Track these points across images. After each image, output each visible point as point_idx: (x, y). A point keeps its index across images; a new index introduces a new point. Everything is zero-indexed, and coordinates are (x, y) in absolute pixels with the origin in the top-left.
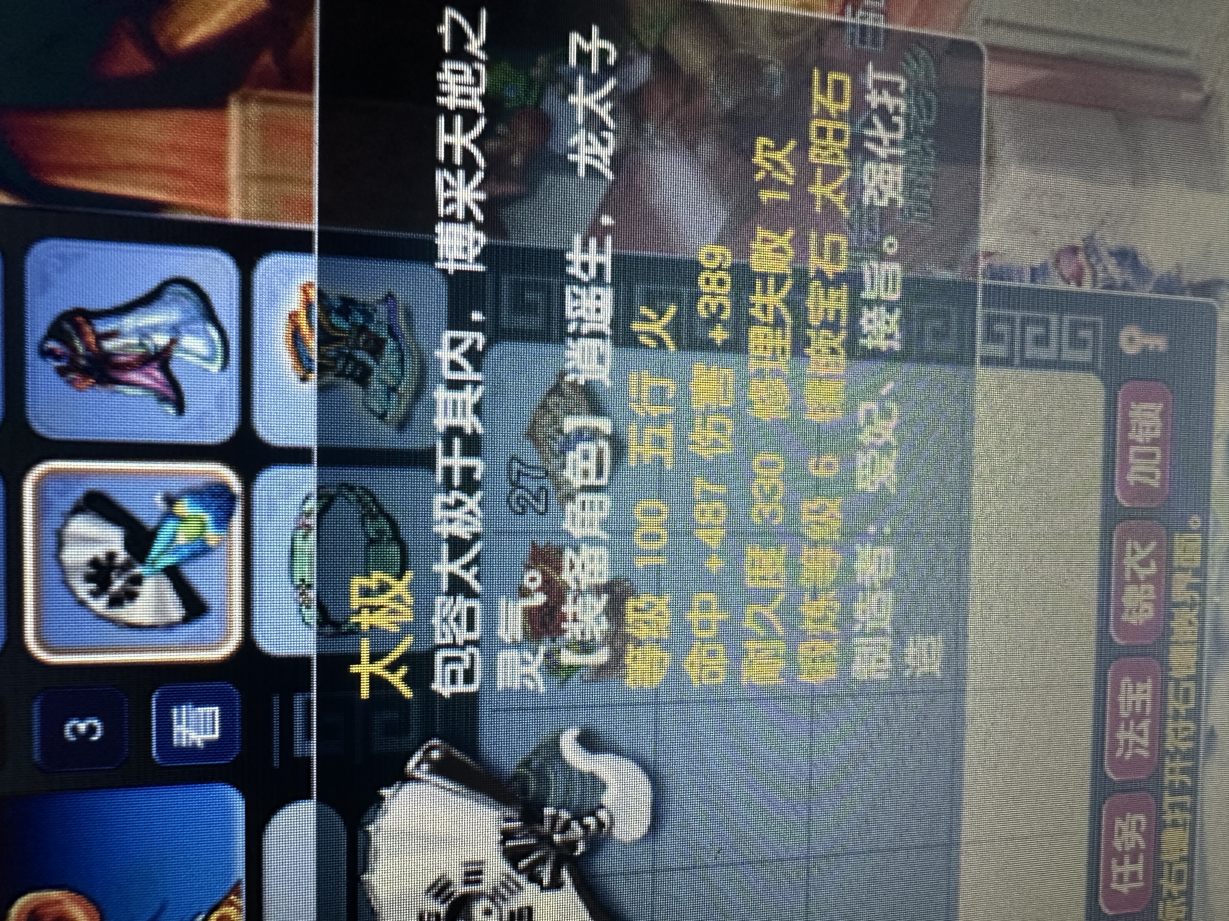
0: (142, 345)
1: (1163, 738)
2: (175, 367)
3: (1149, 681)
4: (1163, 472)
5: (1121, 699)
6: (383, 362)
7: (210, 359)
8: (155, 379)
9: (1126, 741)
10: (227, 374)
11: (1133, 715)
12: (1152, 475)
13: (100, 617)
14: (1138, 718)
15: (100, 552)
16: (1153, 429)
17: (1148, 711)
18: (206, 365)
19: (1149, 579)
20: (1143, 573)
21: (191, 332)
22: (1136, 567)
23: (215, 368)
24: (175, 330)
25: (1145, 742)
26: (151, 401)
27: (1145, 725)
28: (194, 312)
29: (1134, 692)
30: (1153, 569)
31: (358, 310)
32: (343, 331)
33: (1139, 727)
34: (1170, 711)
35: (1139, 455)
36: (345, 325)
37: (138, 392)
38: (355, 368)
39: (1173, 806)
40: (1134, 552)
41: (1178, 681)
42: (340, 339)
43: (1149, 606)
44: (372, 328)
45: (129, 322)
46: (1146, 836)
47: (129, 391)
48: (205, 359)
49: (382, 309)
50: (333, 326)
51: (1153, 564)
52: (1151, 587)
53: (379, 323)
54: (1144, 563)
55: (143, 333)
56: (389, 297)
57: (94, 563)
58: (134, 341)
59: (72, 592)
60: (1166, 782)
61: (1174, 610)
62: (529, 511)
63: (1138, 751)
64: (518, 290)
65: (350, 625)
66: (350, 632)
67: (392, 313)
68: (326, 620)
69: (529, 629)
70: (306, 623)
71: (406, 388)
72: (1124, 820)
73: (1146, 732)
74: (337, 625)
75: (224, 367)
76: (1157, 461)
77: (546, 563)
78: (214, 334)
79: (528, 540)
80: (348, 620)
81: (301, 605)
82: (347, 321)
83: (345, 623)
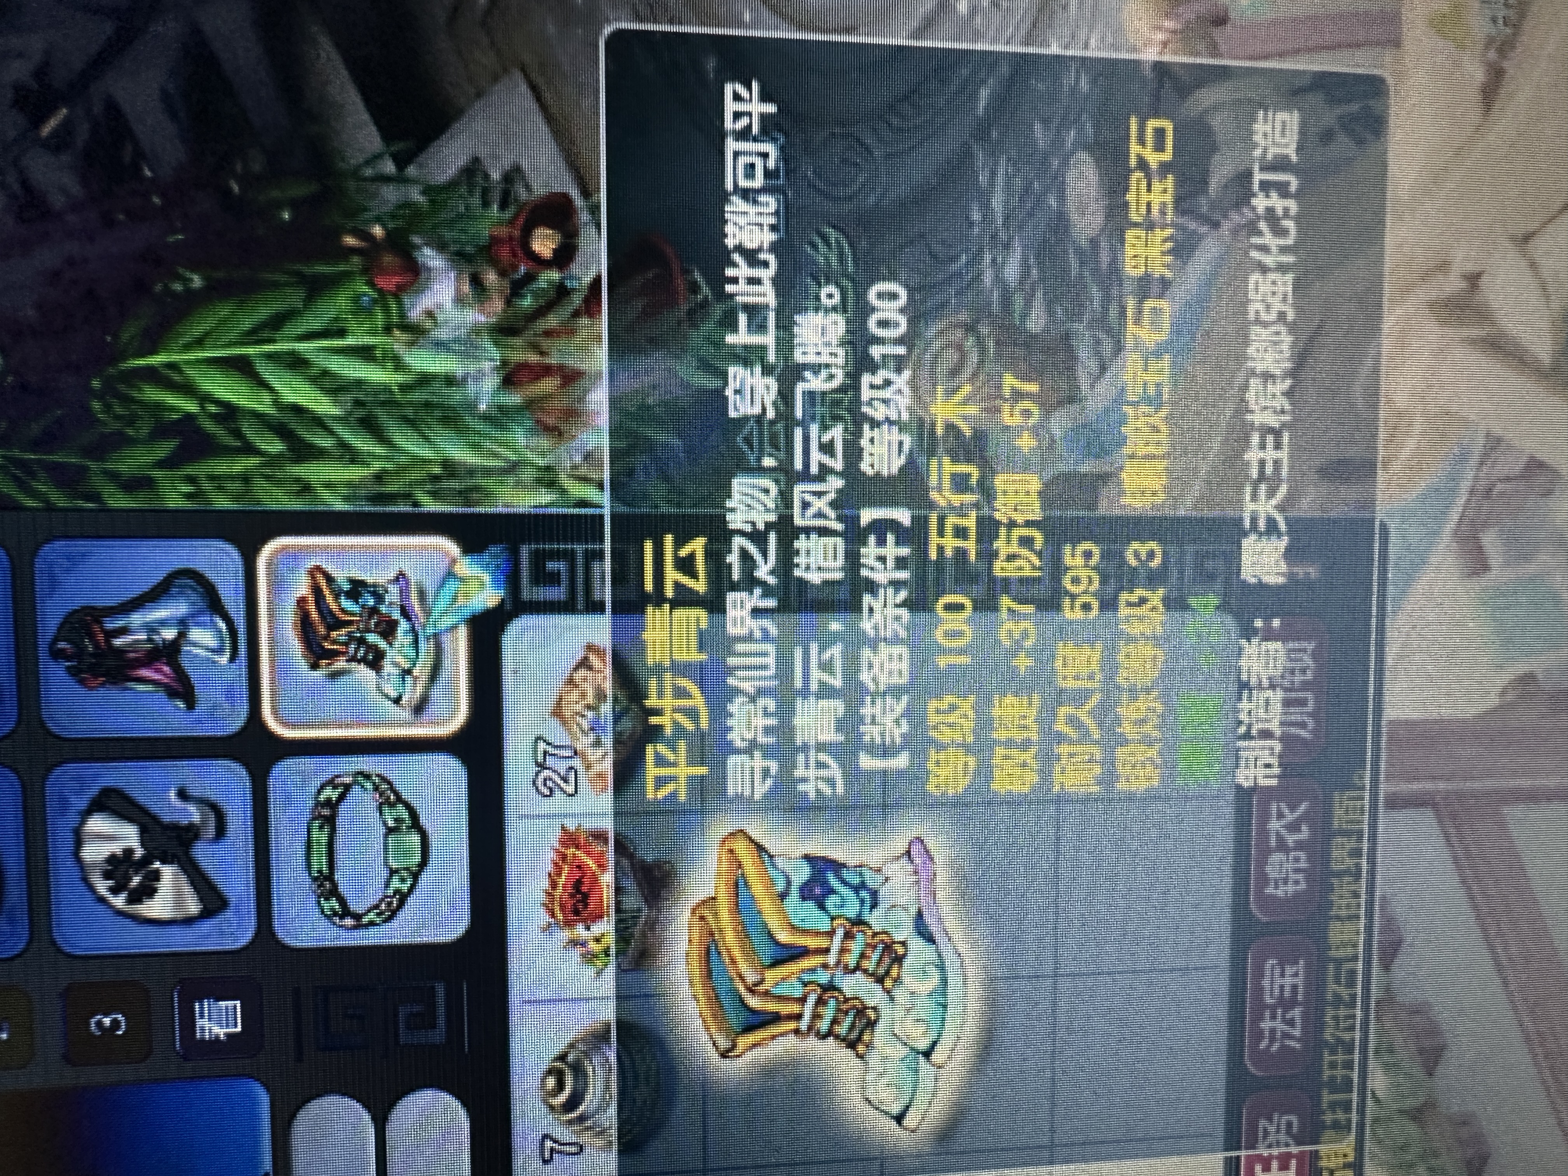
0: (150, 640)
1: (1321, 1026)
2: (185, 663)
3: (1301, 962)
4: (1317, 721)
5: (1266, 983)
6: (397, 644)
7: (219, 651)
8: (165, 675)
9: (1273, 1031)
10: (233, 666)
11: (1281, 1001)
12: (1303, 725)
13: (120, 913)
14: (1288, 1005)
15: (116, 848)
17: (1300, 998)
18: (215, 657)
19: (1300, 846)
20: (1291, 839)
21: (198, 625)
22: (1283, 832)
23: (224, 659)
24: (183, 624)
25: (1297, 1032)
26: (162, 696)
27: (1296, 1013)
28: (201, 605)
29: (1282, 975)
30: (1305, 833)
31: (369, 592)
32: (353, 614)
33: (1290, 1016)
34: (1329, 997)
35: (1286, 703)
36: (356, 609)
37: (150, 688)
38: (366, 654)
39: (1333, 1106)
40: (1280, 816)
41: (1339, 962)
42: (350, 623)
43: (1300, 876)
44: (383, 609)
45: (137, 618)
46: (1298, 1139)
47: (141, 687)
48: (213, 651)
49: (394, 589)
50: (343, 611)
52: (1302, 855)
53: (391, 604)
54: (1293, 827)
55: (151, 628)
56: (401, 577)
57: (112, 859)
58: (143, 636)
59: (91, 888)
60: (1325, 1078)
61: (1335, 881)
62: (557, 793)
63: (1289, 1042)
64: (539, 559)
65: (371, 916)
66: (372, 924)
67: (404, 593)
68: (346, 912)
69: (560, 917)
70: (326, 916)
71: (421, 670)
72: (1270, 1119)
73: (1298, 1021)
74: (357, 917)
75: (233, 659)
76: (1310, 707)
77: (577, 847)
78: (222, 625)
79: (557, 823)
80: (369, 911)
81: (319, 897)
82: (357, 603)
83: (365, 914)
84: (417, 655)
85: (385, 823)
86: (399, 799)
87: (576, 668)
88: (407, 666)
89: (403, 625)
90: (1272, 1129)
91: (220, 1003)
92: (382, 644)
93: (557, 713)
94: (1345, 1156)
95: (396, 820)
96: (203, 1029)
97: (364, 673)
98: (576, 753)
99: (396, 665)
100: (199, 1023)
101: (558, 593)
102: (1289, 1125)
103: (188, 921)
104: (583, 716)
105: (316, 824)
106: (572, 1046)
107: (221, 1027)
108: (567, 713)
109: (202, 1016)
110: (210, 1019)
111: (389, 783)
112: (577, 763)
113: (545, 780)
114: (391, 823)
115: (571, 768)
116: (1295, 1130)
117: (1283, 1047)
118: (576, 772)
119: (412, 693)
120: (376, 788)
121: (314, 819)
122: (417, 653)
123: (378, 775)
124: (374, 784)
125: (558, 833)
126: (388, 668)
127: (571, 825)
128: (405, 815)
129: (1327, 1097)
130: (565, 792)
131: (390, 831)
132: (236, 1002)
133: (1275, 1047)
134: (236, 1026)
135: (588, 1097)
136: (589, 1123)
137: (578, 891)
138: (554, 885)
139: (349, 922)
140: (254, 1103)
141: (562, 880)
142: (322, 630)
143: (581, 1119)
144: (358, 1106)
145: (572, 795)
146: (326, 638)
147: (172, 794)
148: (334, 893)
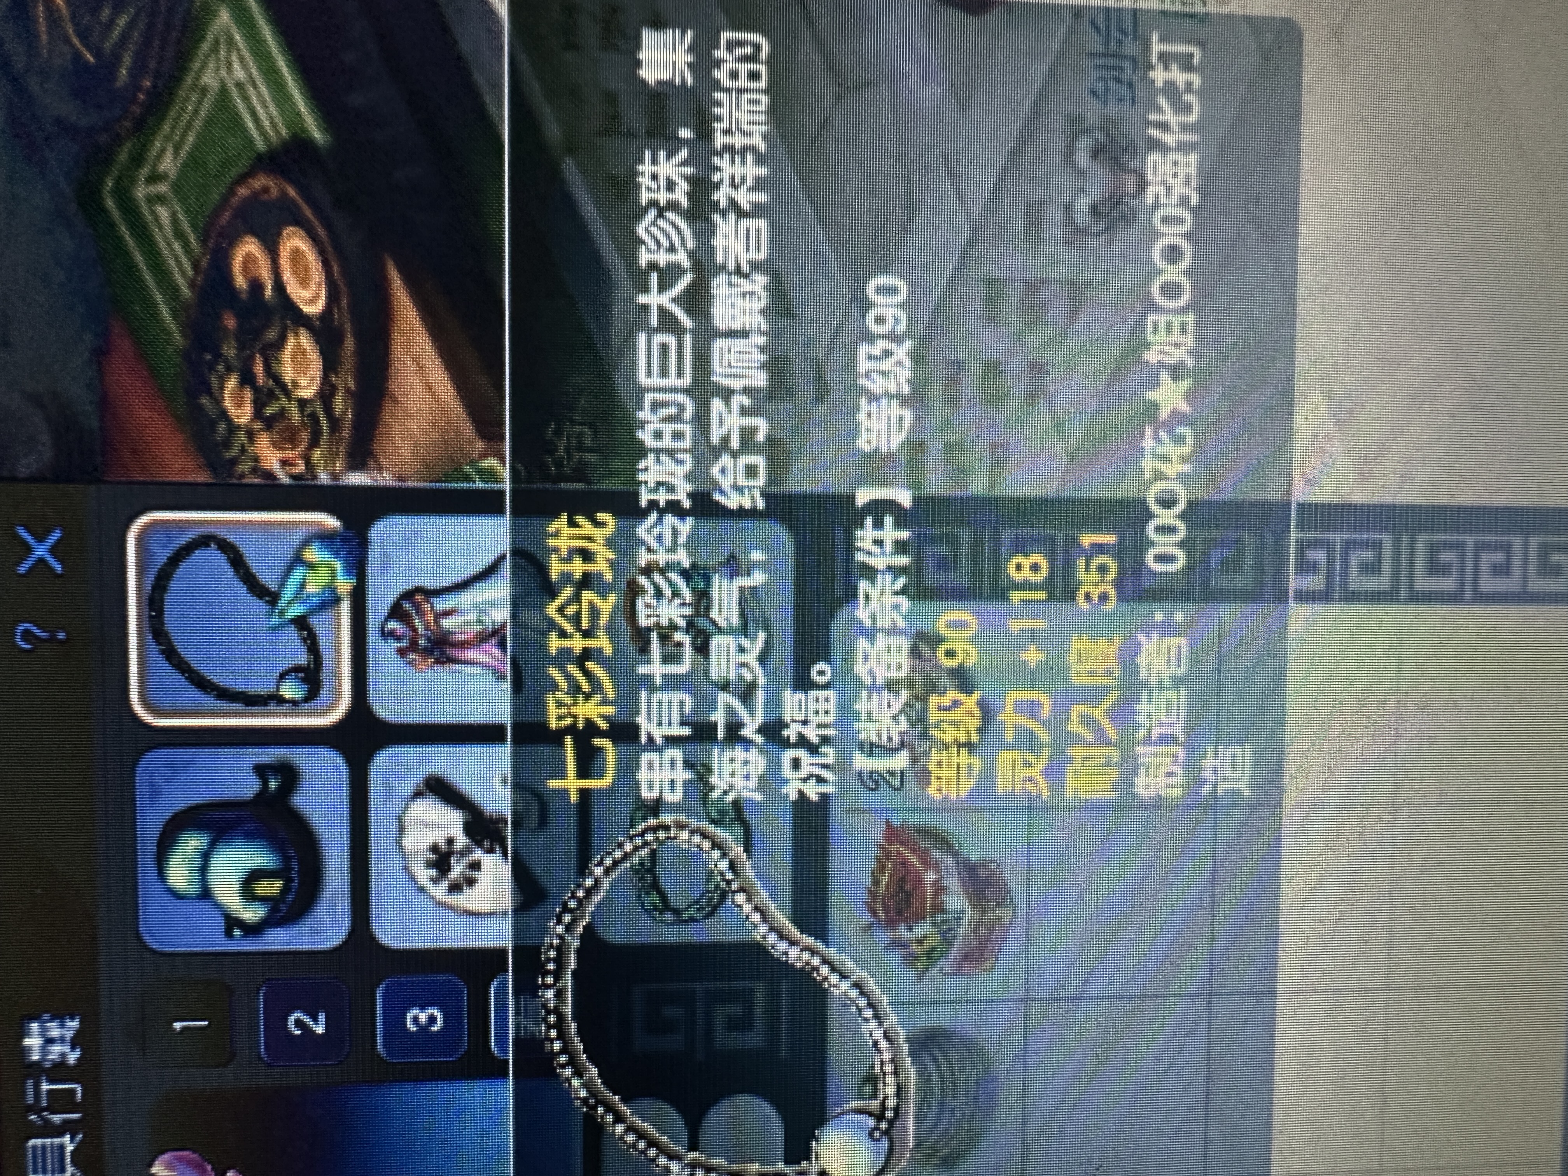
13: (440, 904)
15: (439, 837)
37: (476, 670)
47: (468, 669)
57: (434, 848)
59: (413, 878)
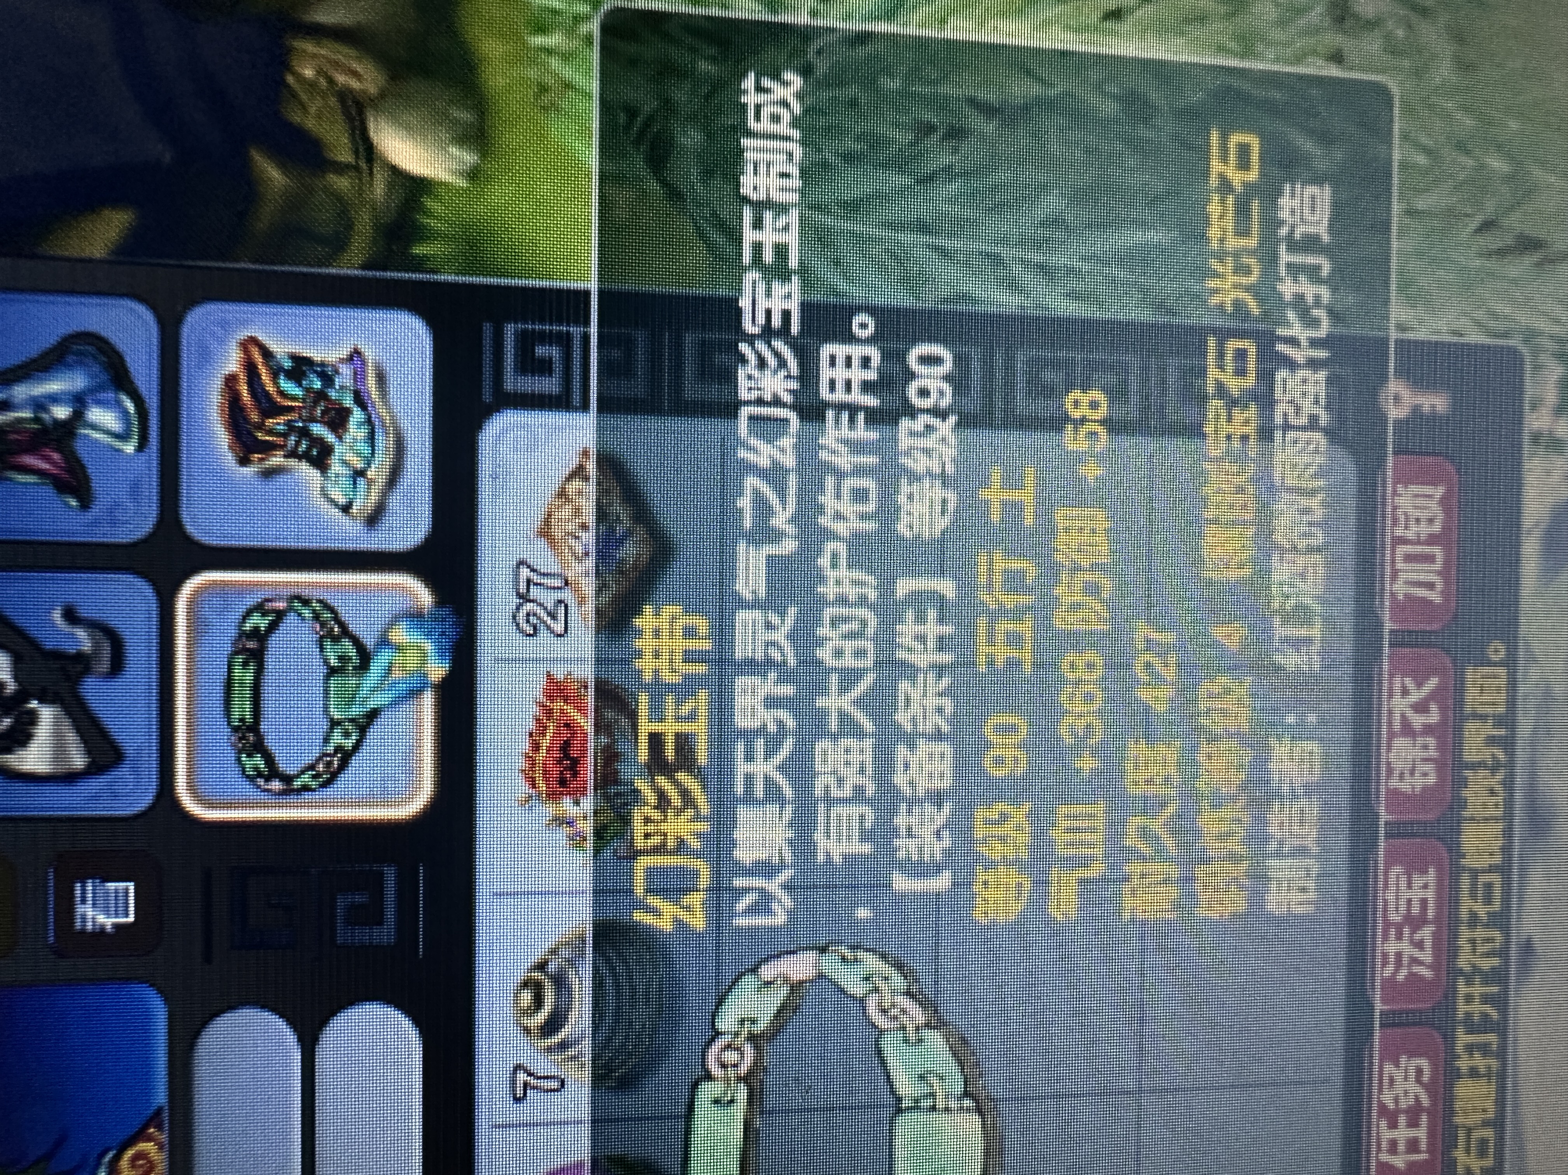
0: (37, 420)
1: (1454, 953)
2: (81, 449)
3: (1432, 871)
4: (1447, 583)
5: (1390, 896)
6: (348, 438)
7: (123, 437)
8: (53, 463)
9: (1399, 955)
10: (143, 457)
11: (1408, 918)
12: (1431, 586)
14: (1415, 922)
16: (1431, 521)
17: (1431, 913)
18: (118, 444)
19: (1428, 730)
20: (1418, 721)
21: (99, 403)
22: (1410, 714)
23: (130, 448)
24: (79, 402)
25: (1427, 956)
26: (49, 491)
27: (1426, 933)
28: (104, 377)
29: (1409, 886)
30: (1434, 717)
31: (316, 372)
32: (294, 398)
33: (1417, 937)
34: (1464, 914)
35: (1409, 558)
36: (298, 392)
38: (309, 448)
39: (1470, 1049)
40: (1405, 692)
41: (1475, 873)
42: (290, 409)
43: (1429, 767)
44: (333, 394)
45: (21, 392)
46: (1430, 1088)
48: (117, 436)
49: (346, 370)
50: (282, 394)
51: (1434, 707)
52: (1431, 741)
53: (342, 387)
54: (1421, 708)
55: (40, 405)
56: (356, 355)
58: (26, 414)
60: (1460, 1015)
61: (1468, 773)
62: (543, 633)
63: (1416, 969)
64: (526, 342)
65: (306, 779)
66: (306, 788)
67: (359, 376)
68: (273, 772)
69: (543, 787)
70: (248, 777)
71: (378, 472)
72: (1397, 1065)
73: (1428, 944)
74: (287, 779)
75: (142, 446)
76: (1438, 566)
77: (566, 700)
78: (130, 406)
79: (543, 668)
80: (303, 772)
81: (240, 752)
82: (300, 385)
83: (298, 776)
84: (373, 453)
85: (326, 662)
86: (345, 632)
87: (570, 477)
88: (360, 465)
89: (357, 415)
90: (1399, 1076)
91: (109, 884)
92: (330, 438)
93: (545, 532)
94: (1484, 1110)
95: (340, 658)
96: (84, 918)
97: (306, 472)
98: (567, 584)
99: (345, 463)
100: (80, 909)
101: (550, 385)
102: (1419, 1071)
103: (70, 778)
104: (577, 538)
105: (240, 659)
106: (554, 951)
107: (108, 915)
108: (558, 533)
109: (84, 901)
110: (94, 905)
111: (332, 610)
112: (567, 595)
113: (528, 615)
114: (333, 662)
115: (560, 601)
116: (1426, 1078)
117: (1412, 975)
118: (566, 606)
119: (365, 501)
120: (316, 617)
121: (237, 653)
122: (373, 450)
123: (320, 601)
124: (314, 612)
125: (543, 681)
126: (336, 467)
127: (559, 673)
128: (352, 652)
129: (1463, 1038)
130: (552, 632)
131: (332, 671)
132: (128, 884)
133: (1401, 976)
134: (127, 915)
135: (573, 1016)
136: (571, 1052)
137: (567, 756)
138: (536, 747)
139: (276, 785)
140: (147, 1016)
141: (545, 743)
142: (255, 417)
143: (563, 1046)
144: (280, 1024)
145: (560, 636)
146: (260, 427)
147: (57, 615)
148: (259, 747)
